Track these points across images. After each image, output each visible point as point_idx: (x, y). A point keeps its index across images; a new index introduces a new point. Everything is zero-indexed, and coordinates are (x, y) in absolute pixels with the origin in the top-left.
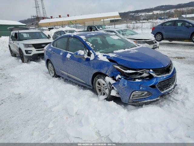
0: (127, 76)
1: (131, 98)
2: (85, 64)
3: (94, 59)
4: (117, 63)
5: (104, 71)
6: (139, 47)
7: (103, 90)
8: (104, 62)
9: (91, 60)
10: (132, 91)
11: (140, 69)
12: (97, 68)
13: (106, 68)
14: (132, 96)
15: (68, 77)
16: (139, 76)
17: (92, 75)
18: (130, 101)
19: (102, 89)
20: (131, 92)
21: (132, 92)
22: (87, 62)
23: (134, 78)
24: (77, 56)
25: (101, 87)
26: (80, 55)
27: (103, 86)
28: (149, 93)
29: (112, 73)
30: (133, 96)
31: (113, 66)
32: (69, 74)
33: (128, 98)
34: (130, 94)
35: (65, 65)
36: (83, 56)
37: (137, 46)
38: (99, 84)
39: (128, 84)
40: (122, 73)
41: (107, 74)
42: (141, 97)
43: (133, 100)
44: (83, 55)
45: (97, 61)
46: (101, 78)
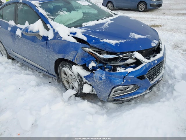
0: (103, 63)
1: (111, 95)
2: (42, 46)
3: (54, 38)
4: (89, 45)
5: (71, 57)
6: (116, 16)
7: (71, 83)
8: (69, 43)
9: (49, 39)
10: (113, 86)
11: (123, 53)
12: (59, 52)
13: (73, 53)
14: (112, 93)
15: (24, 61)
16: (121, 63)
17: (54, 62)
18: (110, 99)
19: (70, 81)
20: (111, 88)
21: (113, 88)
22: (45, 42)
23: (114, 66)
24: (28, 33)
25: (68, 78)
26: (32, 32)
27: (70, 77)
28: (136, 87)
29: (83, 59)
30: (114, 92)
31: (83, 48)
32: (24, 58)
33: (107, 95)
34: (110, 90)
35: (17, 46)
36: (37, 34)
37: (113, 14)
38: (65, 74)
39: (106, 77)
40: (97, 60)
41: (75, 61)
42: (124, 92)
43: (115, 98)
44: (37, 32)
45: (58, 41)
46: (67, 67)
